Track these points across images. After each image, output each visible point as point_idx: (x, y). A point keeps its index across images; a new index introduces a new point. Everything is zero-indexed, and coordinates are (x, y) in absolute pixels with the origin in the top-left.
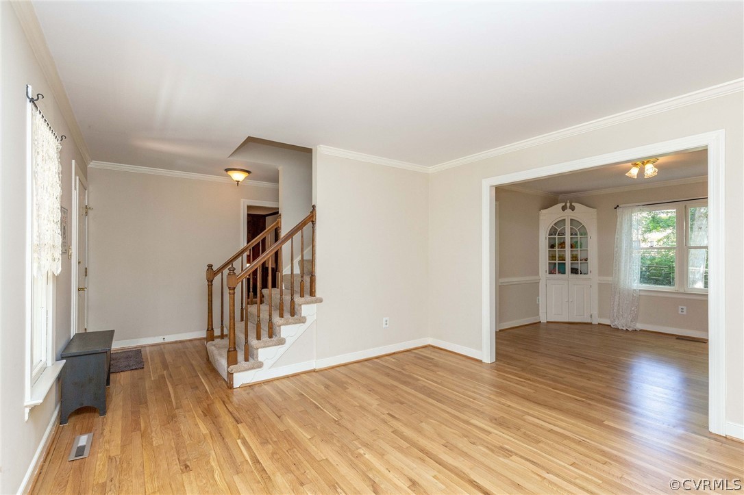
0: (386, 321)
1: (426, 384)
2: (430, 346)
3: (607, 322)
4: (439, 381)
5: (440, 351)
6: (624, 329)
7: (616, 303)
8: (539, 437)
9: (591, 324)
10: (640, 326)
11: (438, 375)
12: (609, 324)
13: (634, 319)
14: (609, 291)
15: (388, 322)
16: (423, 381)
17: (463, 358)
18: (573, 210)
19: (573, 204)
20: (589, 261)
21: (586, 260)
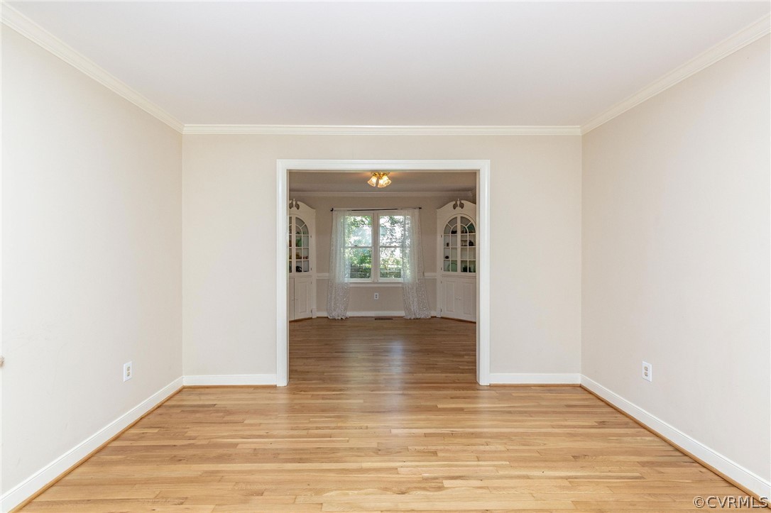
0: (128, 369)
1: (253, 446)
2: (184, 388)
3: (325, 314)
4: (262, 433)
5: (207, 390)
6: (340, 318)
7: (333, 296)
8: (429, 447)
9: (311, 318)
10: (349, 314)
11: (247, 425)
12: (326, 316)
13: (346, 309)
14: (326, 287)
15: (130, 371)
16: (242, 443)
17: (251, 390)
18: (298, 209)
19: (299, 203)
20: (309, 259)
21: (307, 258)
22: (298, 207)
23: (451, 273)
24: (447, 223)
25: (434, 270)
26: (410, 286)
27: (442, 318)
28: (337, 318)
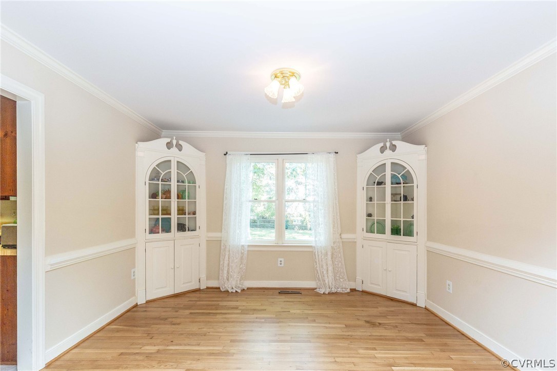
3: (216, 284)
6: (234, 291)
7: (226, 262)
9: (199, 289)
18: (180, 150)
19: (181, 142)
20: (197, 215)
21: (194, 213)
22: (180, 147)
23: (376, 235)
24: (371, 171)
25: (353, 231)
26: (323, 251)
27: (363, 292)
28: (230, 291)
